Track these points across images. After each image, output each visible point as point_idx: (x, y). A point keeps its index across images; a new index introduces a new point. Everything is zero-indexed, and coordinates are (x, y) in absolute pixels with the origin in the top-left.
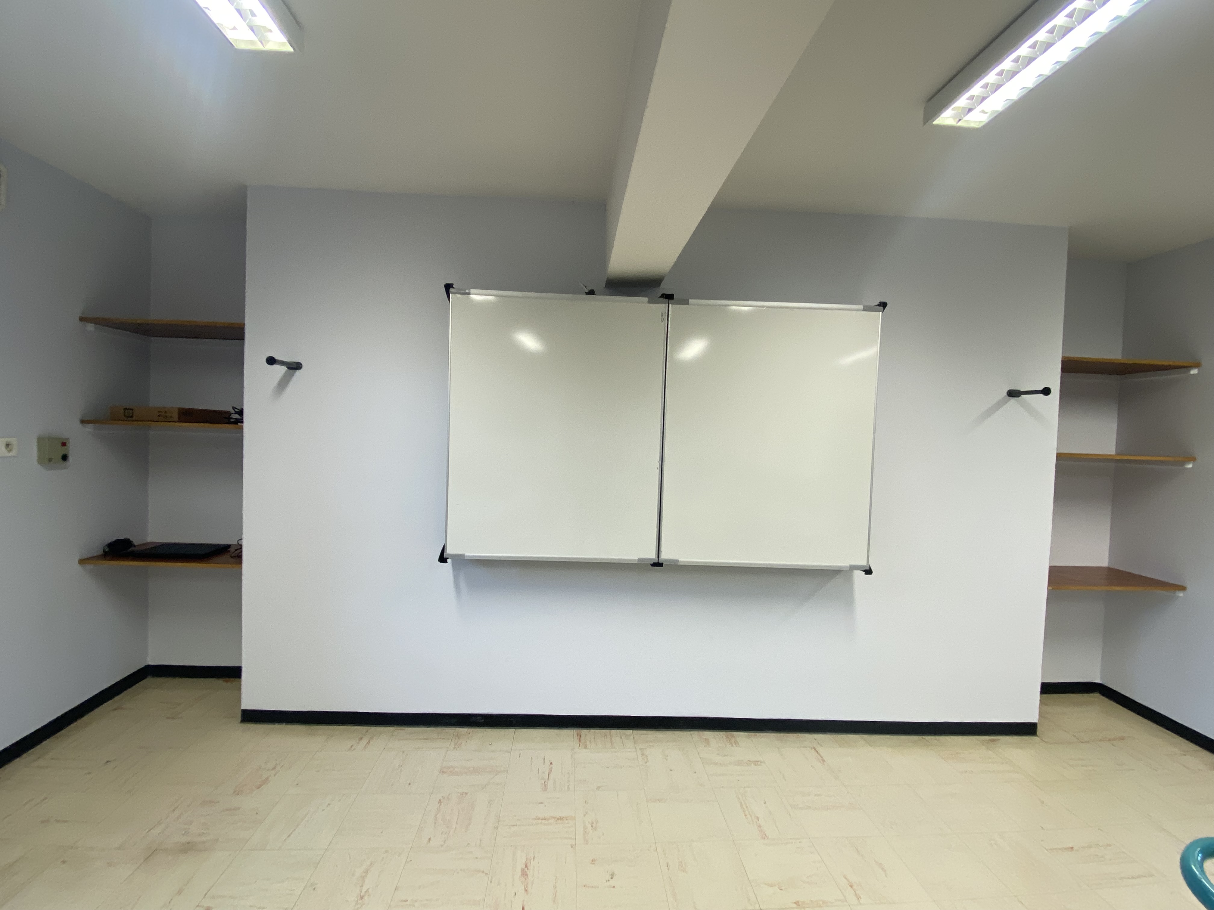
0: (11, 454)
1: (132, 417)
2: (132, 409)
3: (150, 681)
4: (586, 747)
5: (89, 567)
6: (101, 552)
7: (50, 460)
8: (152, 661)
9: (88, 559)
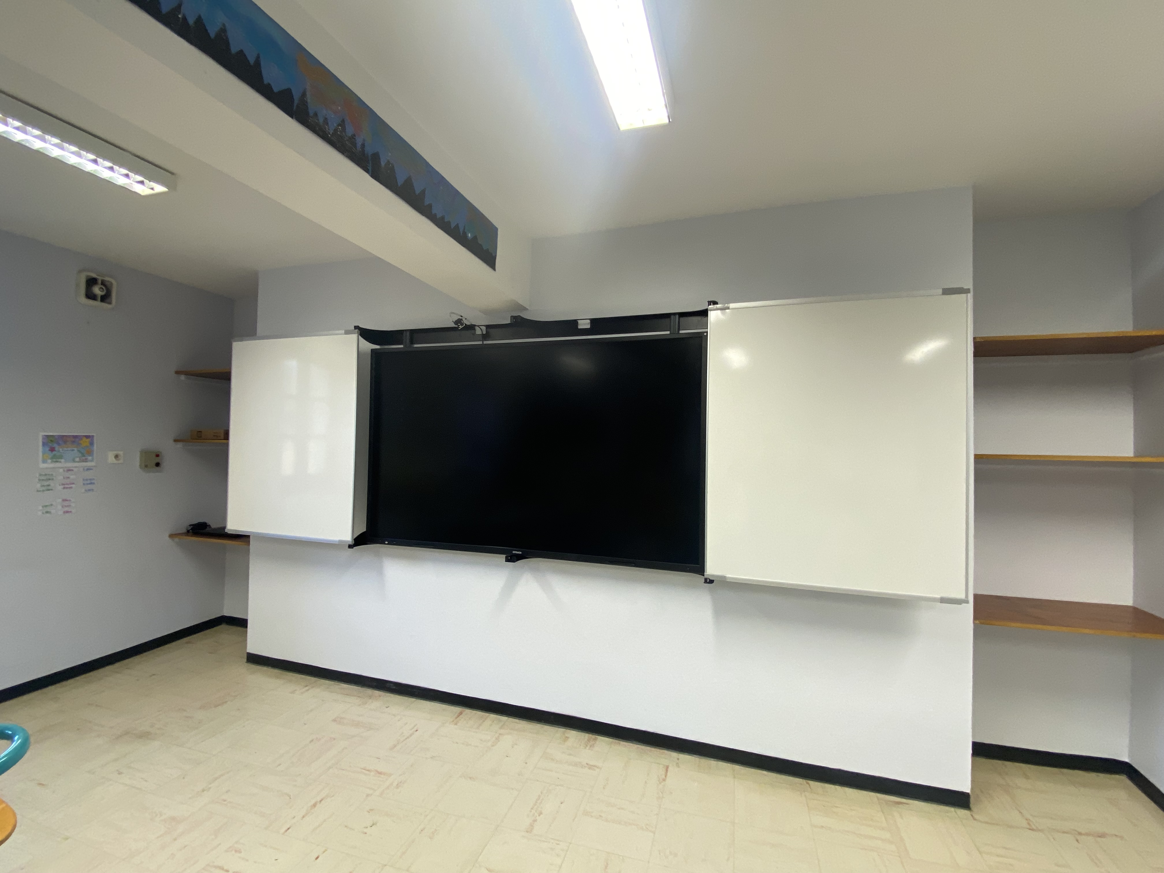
0: (120, 462)
1: (201, 437)
2: (201, 432)
3: (224, 627)
5: (177, 540)
6: (185, 531)
7: (146, 466)
8: (227, 613)
9: (175, 534)
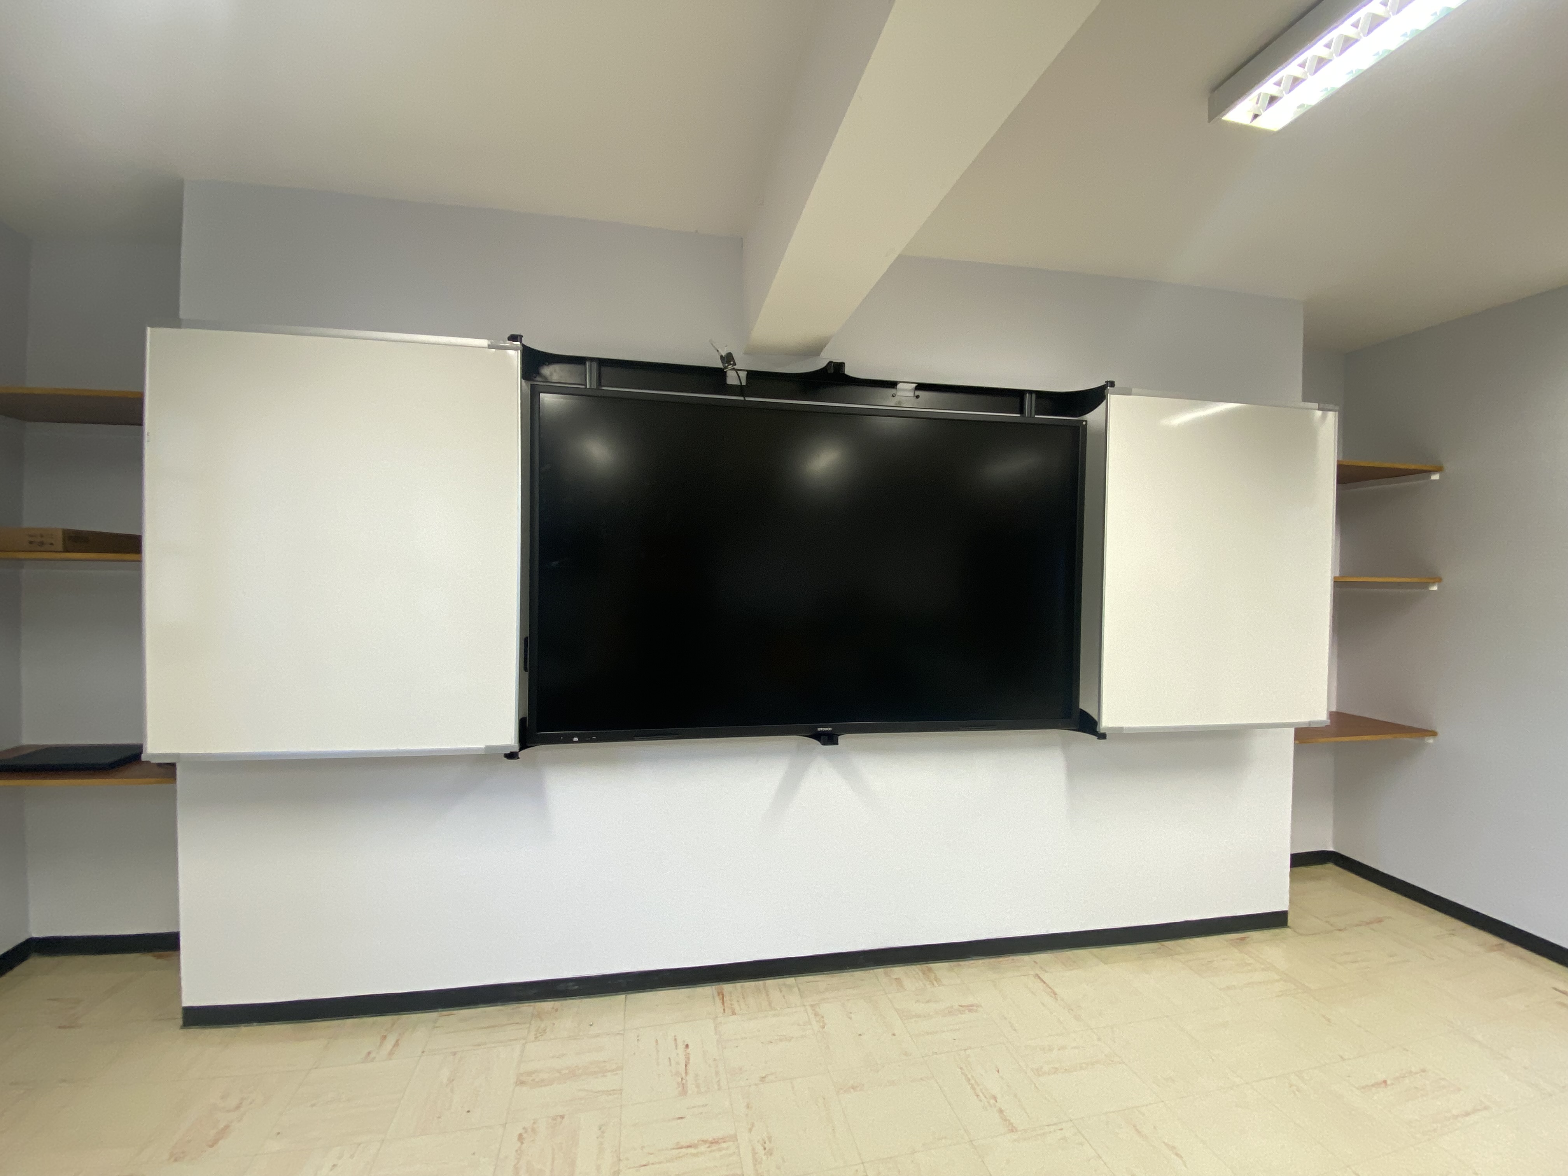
3: (33, 963)
4: (734, 1013)
8: (36, 933)
